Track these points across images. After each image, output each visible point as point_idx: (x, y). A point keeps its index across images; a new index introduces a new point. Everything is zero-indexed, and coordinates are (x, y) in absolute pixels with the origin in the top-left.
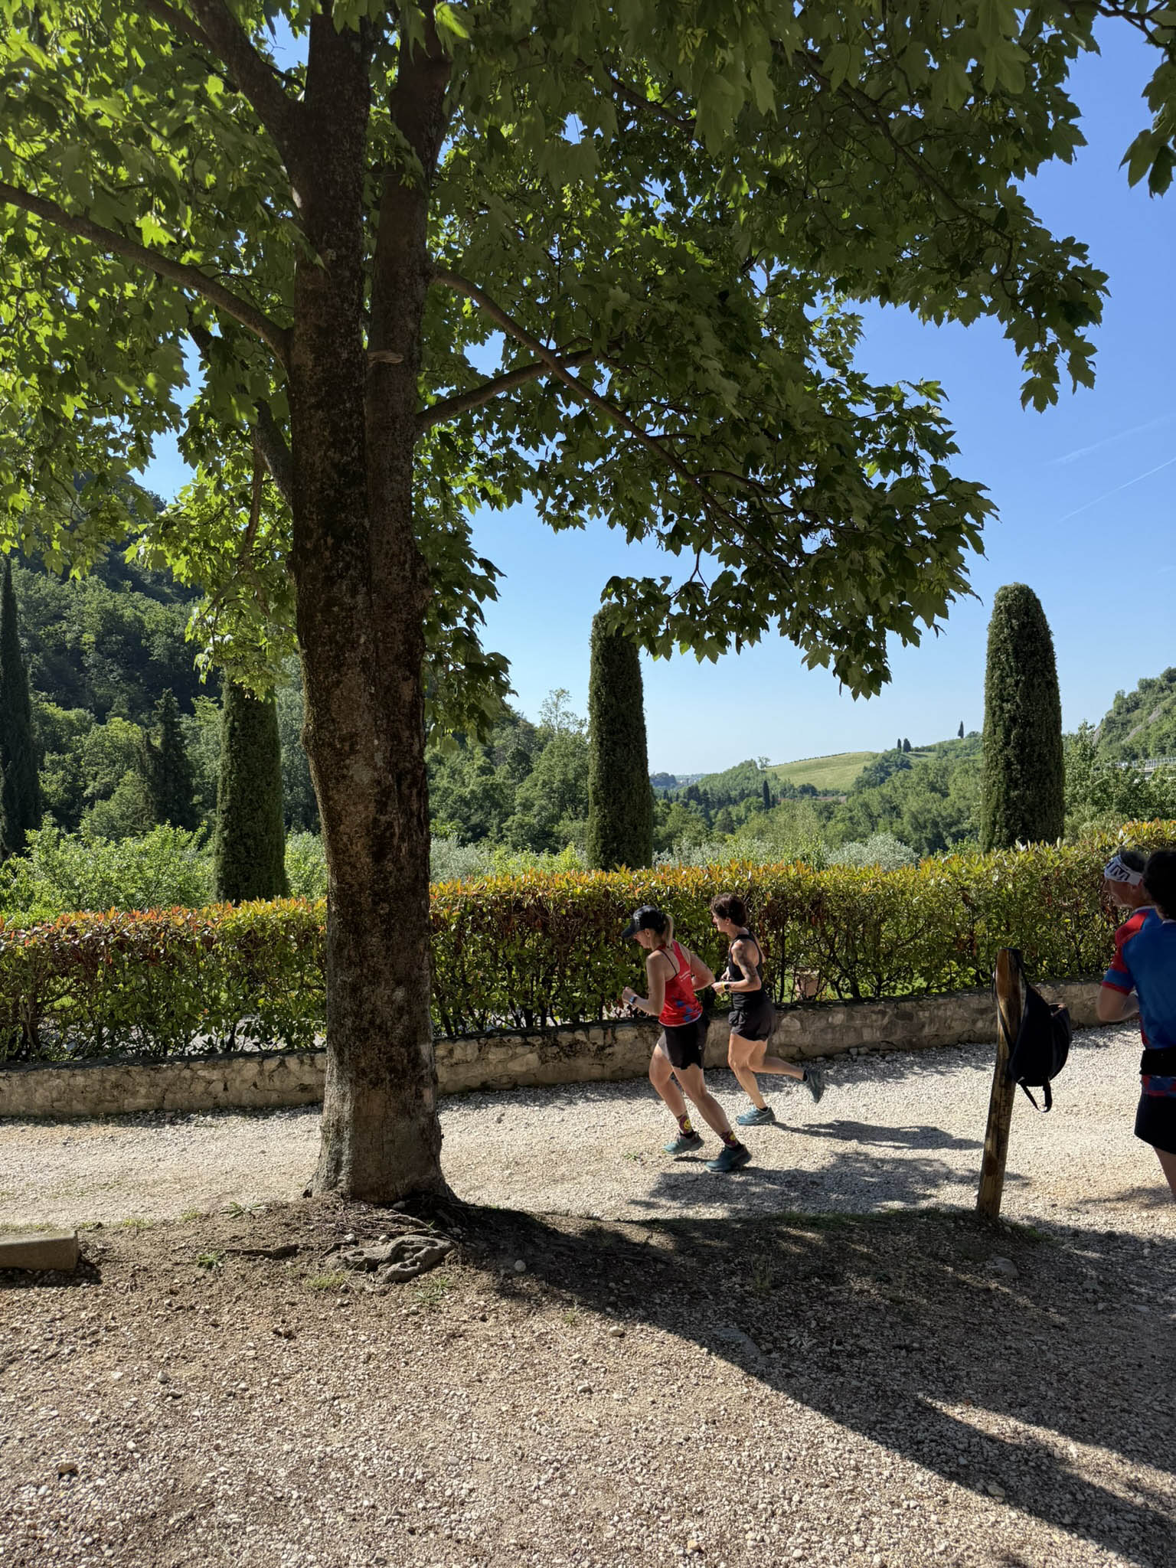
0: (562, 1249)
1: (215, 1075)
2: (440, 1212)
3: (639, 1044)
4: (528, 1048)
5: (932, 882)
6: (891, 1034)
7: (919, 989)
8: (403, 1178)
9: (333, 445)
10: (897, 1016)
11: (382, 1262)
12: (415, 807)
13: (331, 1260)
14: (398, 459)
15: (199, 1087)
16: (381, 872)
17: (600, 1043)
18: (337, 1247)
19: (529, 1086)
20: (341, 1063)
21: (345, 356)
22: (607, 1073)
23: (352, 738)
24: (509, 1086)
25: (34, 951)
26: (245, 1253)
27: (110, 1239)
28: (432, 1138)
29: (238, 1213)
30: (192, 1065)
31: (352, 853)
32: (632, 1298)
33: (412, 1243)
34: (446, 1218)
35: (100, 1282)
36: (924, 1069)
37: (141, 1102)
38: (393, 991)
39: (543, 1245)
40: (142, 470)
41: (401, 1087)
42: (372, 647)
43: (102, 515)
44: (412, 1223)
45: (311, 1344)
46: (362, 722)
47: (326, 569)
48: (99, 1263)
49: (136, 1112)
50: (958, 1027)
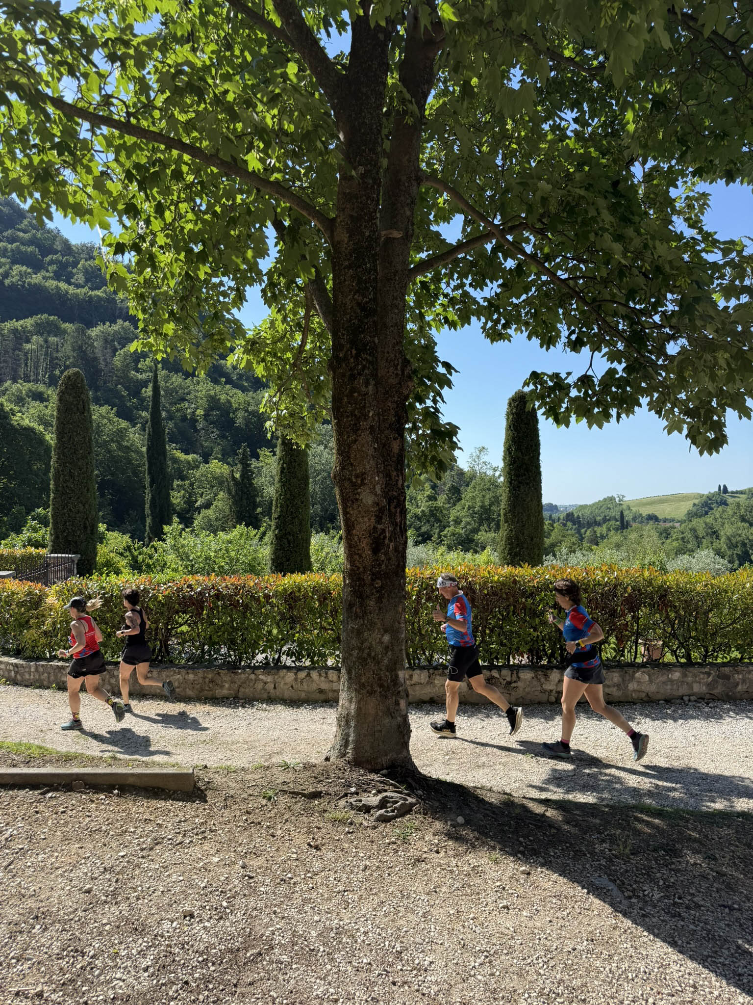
0: (488, 812)
1: (269, 679)
2: (409, 780)
5: (748, 585)
6: (714, 688)
7: (735, 659)
8: (386, 755)
9: (357, 291)
10: (718, 676)
11: (373, 808)
12: (398, 520)
13: (342, 803)
14: (396, 299)
15: (260, 686)
16: (377, 560)
18: (346, 795)
20: (350, 678)
21: (367, 234)
23: (362, 476)
25: (168, 597)
26: (290, 793)
27: (212, 776)
28: (404, 731)
29: (286, 767)
30: (256, 672)
31: (360, 547)
32: (533, 849)
33: (392, 798)
34: (414, 784)
35: (206, 801)
36: (737, 714)
37: (225, 692)
38: (383, 635)
39: (476, 809)
40: (239, 309)
41: (386, 697)
42: (376, 418)
43: (216, 337)
44: (392, 785)
45: (330, 855)
46: (369, 465)
47: (351, 369)
48: (206, 790)
49: (223, 698)
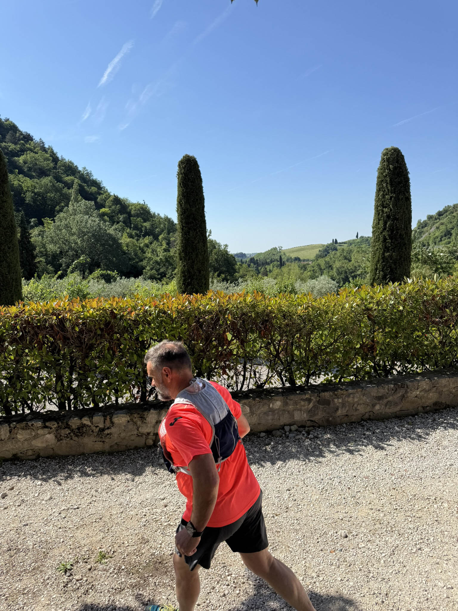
3: (131, 426)
4: (46, 430)
5: (347, 305)
6: (314, 415)
10: (319, 402)
17: (101, 426)
19: (48, 457)
22: (107, 447)
24: (34, 457)
36: (338, 447)
50: (362, 409)
